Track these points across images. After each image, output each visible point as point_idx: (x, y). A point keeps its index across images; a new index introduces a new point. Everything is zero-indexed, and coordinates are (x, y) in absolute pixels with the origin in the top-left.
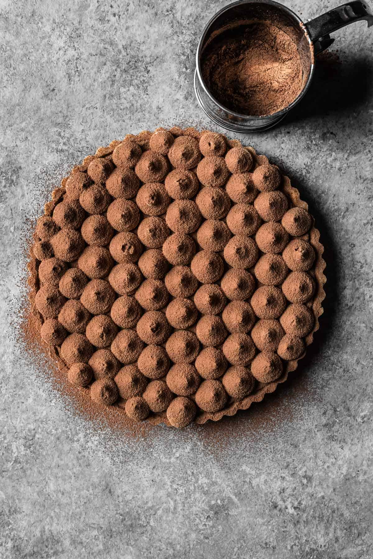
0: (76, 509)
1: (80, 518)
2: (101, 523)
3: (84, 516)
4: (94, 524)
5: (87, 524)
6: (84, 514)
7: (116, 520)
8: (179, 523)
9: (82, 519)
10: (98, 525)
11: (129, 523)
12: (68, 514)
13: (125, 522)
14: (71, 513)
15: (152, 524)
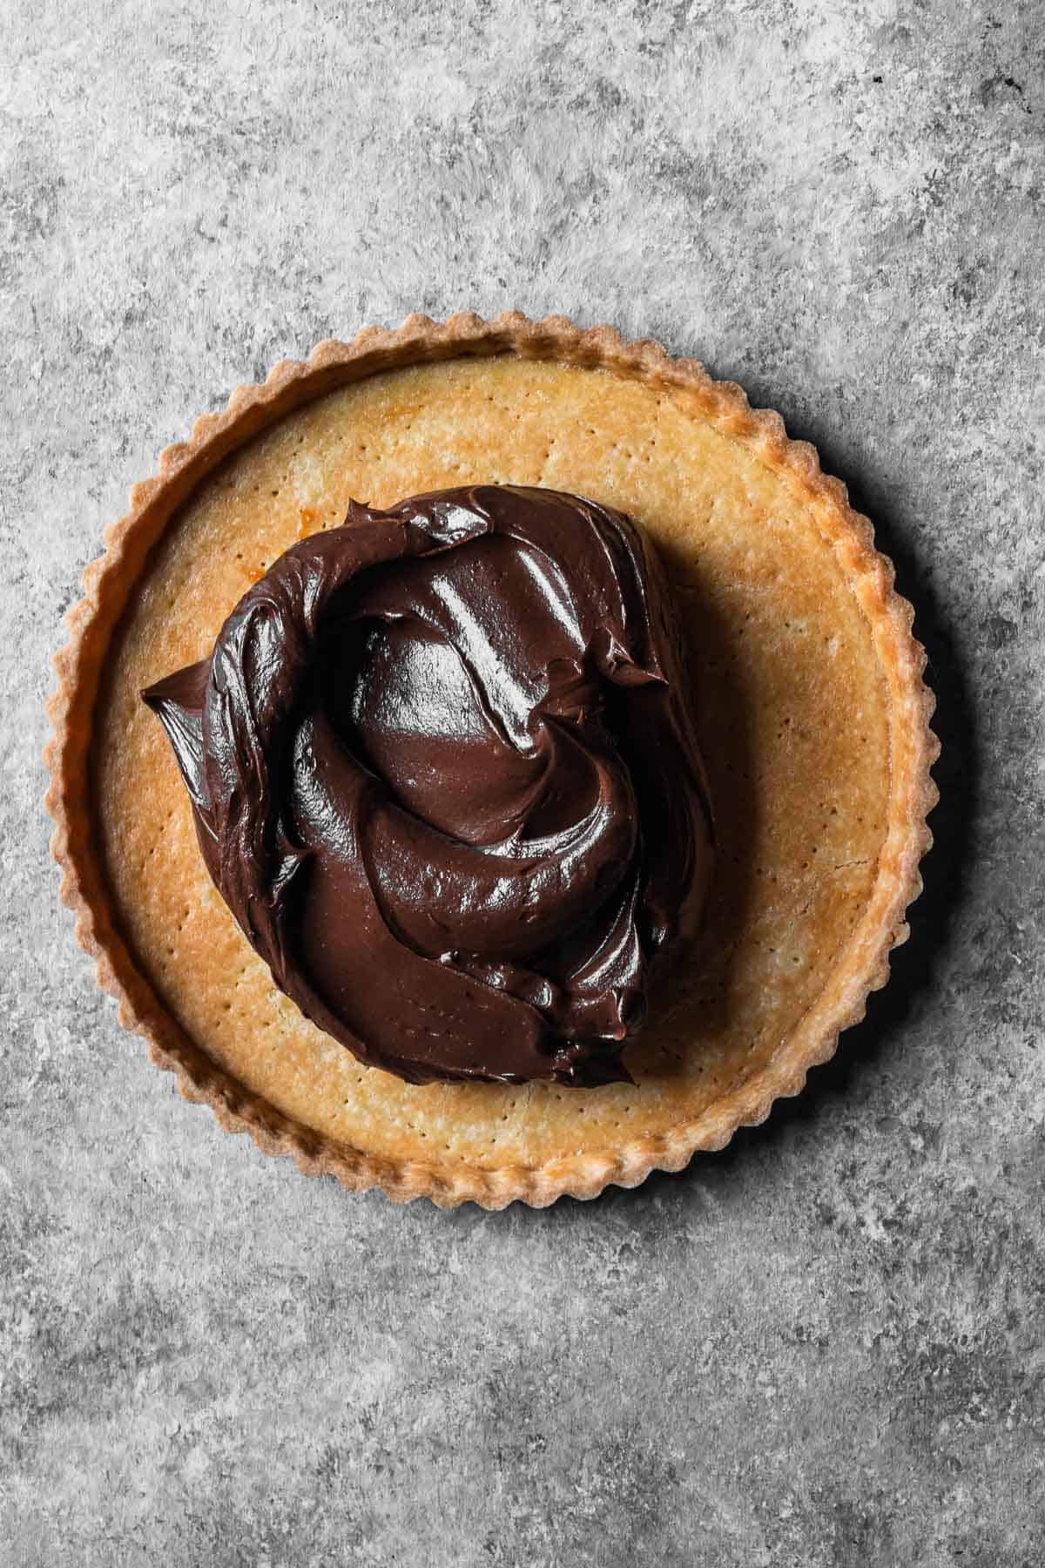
0: (225, 1220)
1: (238, 1248)
2: (300, 1264)
3: (249, 1242)
4: (280, 1266)
5: (258, 1268)
6: (251, 1235)
7: (347, 1256)
8: (536, 1267)
9: (244, 1254)
10: (293, 1269)
11: (385, 1264)
12: (202, 1235)
13: (372, 1261)
14: (209, 1234)
15: (455, 1267)
